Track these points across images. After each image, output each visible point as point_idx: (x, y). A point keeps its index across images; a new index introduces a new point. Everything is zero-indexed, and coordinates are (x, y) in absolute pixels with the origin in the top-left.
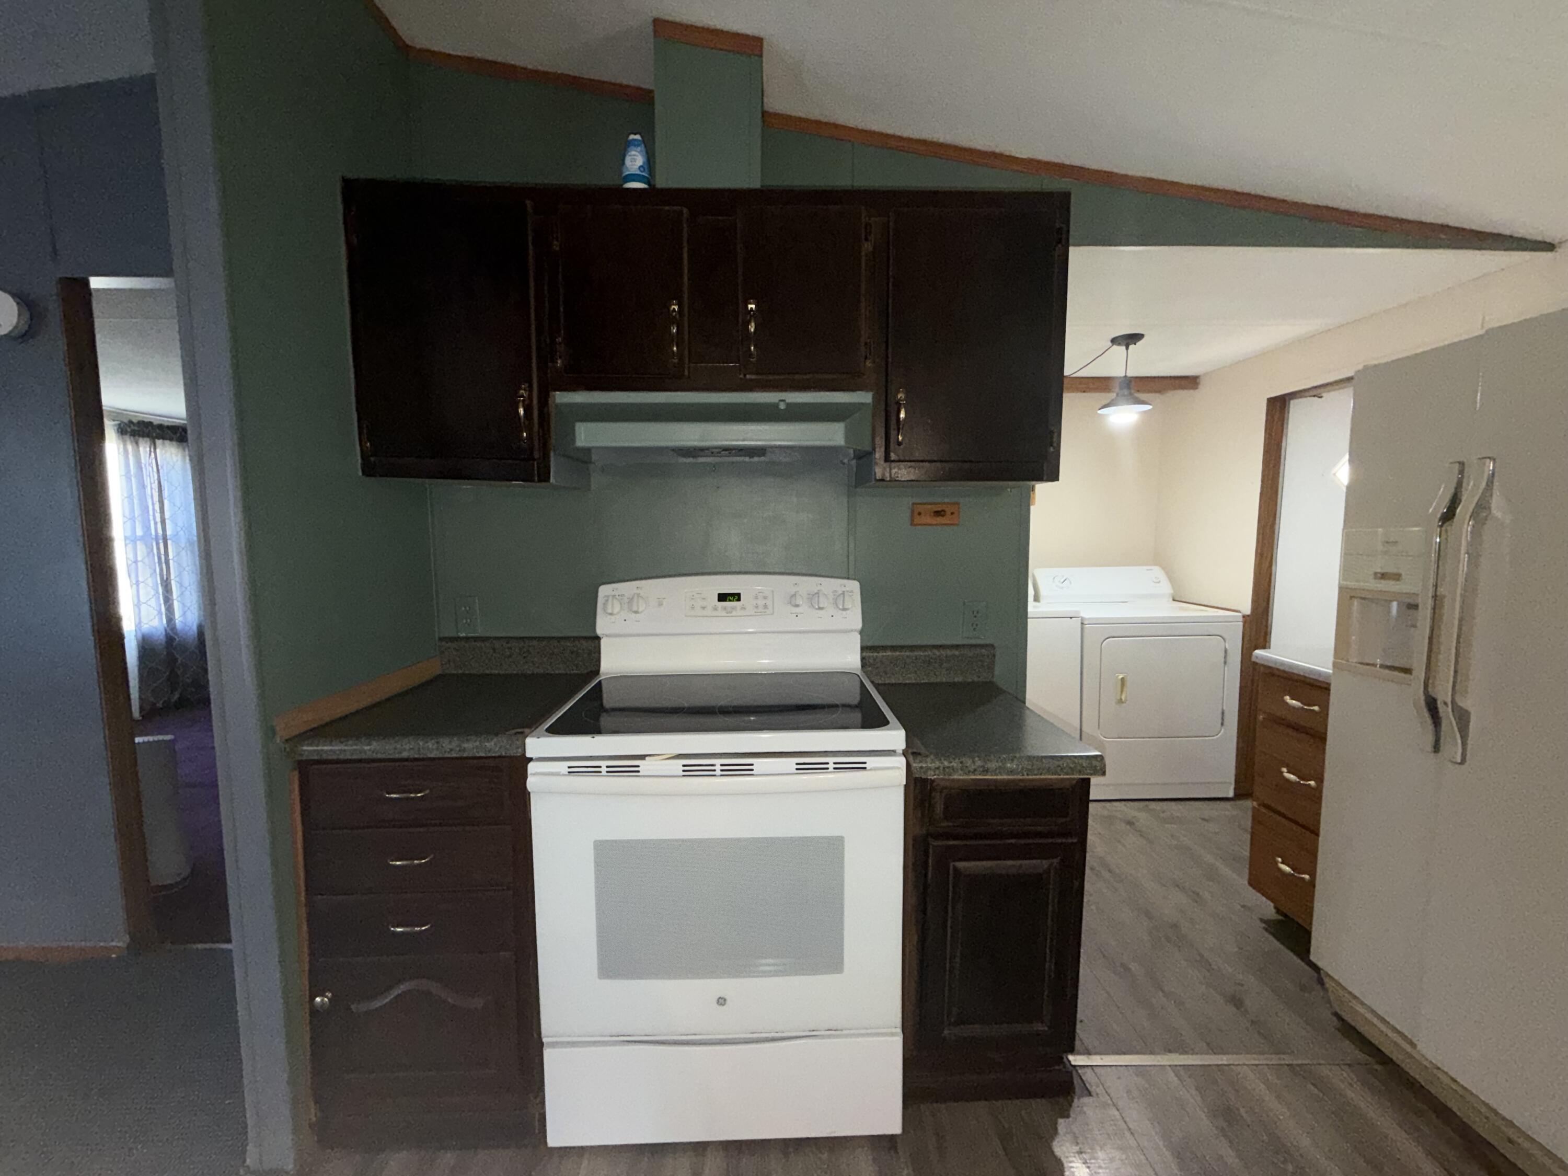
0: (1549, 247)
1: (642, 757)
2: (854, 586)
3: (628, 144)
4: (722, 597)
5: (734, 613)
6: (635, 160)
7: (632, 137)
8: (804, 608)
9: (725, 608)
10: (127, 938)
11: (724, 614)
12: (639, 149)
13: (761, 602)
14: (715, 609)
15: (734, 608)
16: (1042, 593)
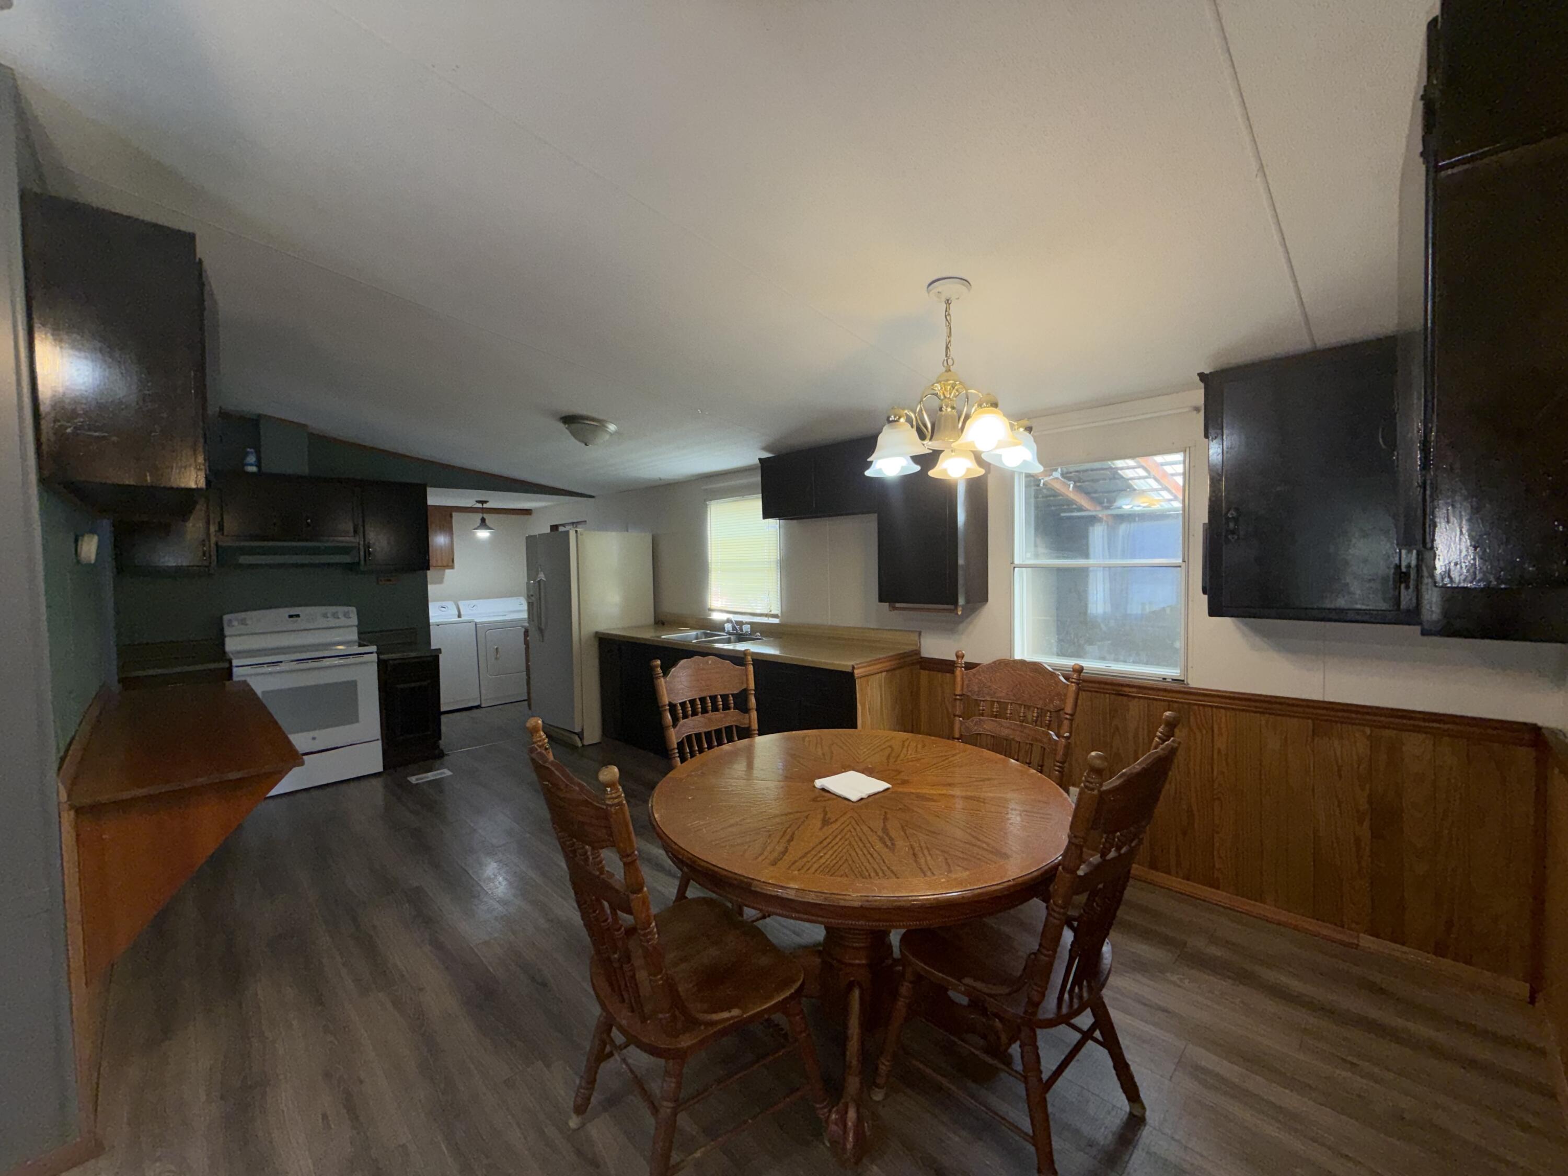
0: (593, 497)
2: (356, 609)
3: (248, 454)
4: (291, 616)
5: (297, 622)
7: (250, 450)
8: (331, 618)
9: (292, 620)
12: (253, 455)
13: (310, 617)
14: (287, 620)
15: (297, 620)
16: (462, 613)
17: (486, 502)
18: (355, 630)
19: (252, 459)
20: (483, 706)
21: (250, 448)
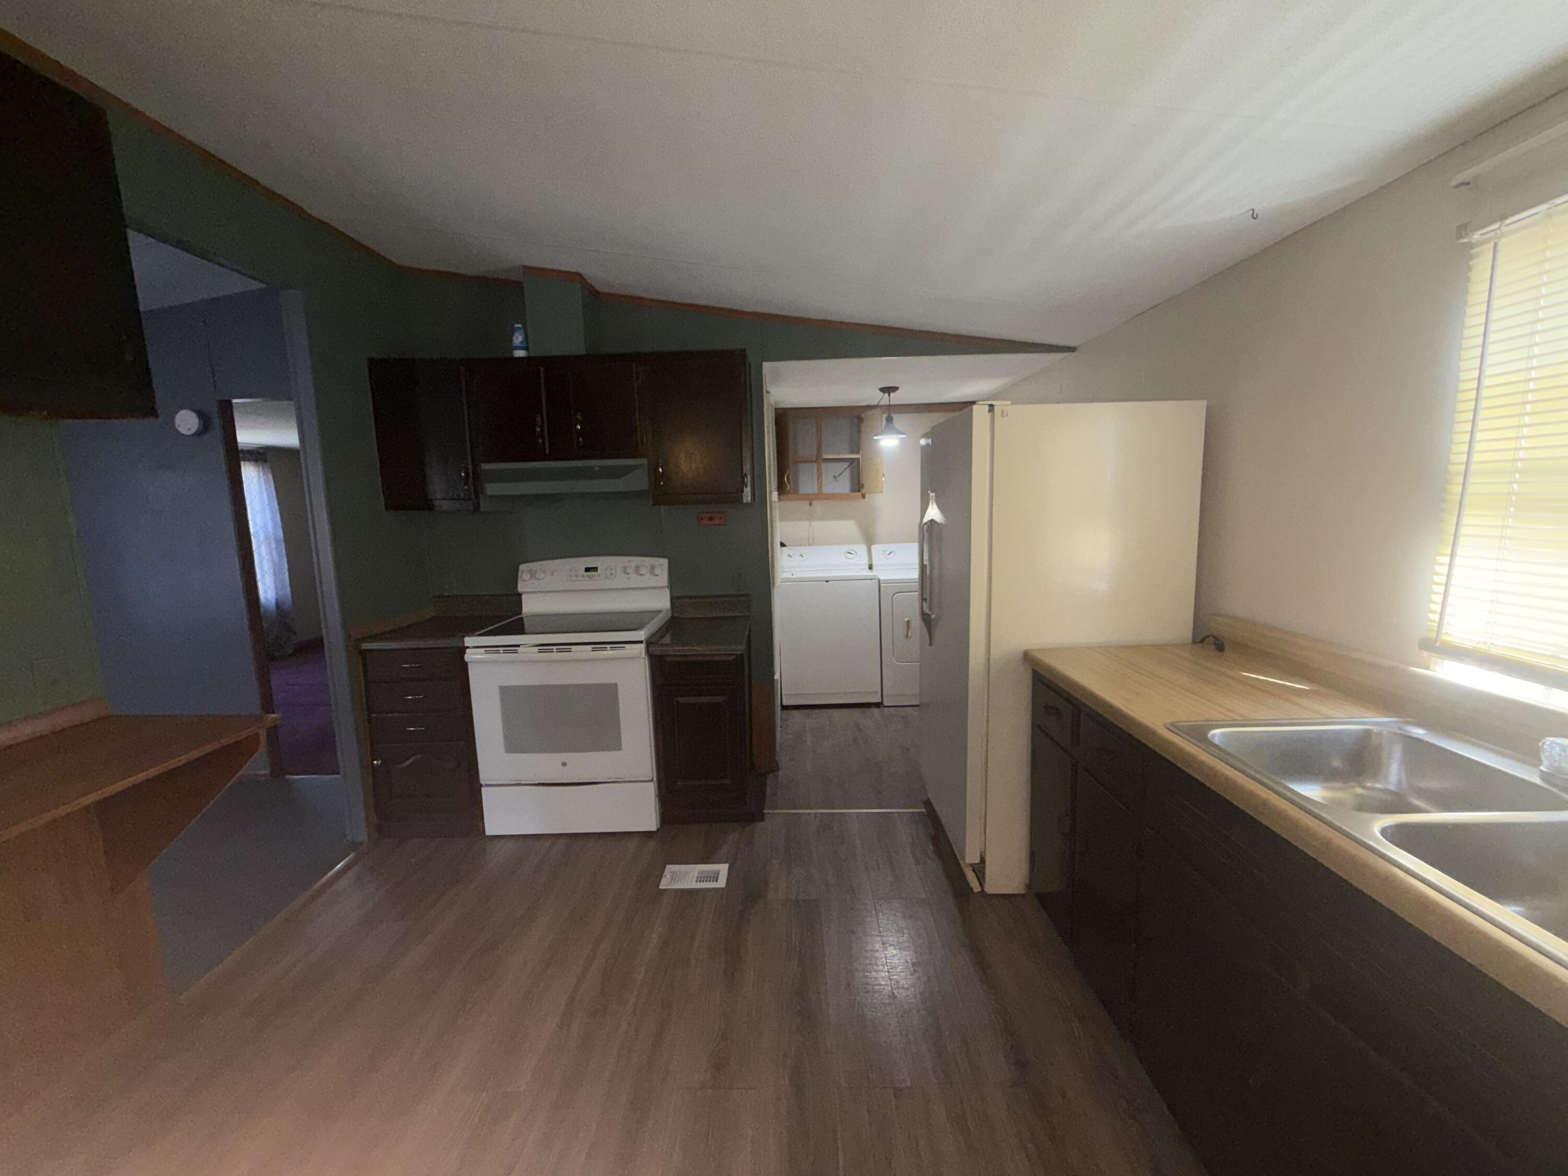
0: (1071, 349)
1: (518, 646)
2: (664, 562)
3: (514, 330)
4: (587, 570)
5: (594, 579)
6: (517, 338)
7: (517, 325)
8: (634, 575)
9: (588, 576)
10: (270, 769)
11: (588, 579)
12: (520, 332)
13: (609, 572)
14: (583, 576)
15: (594, 576)
16: (874, 563)
17: (895, 389)
18: (667, 593)
19: (518, 339)
20: (885, 703)
21: (518, 323)
